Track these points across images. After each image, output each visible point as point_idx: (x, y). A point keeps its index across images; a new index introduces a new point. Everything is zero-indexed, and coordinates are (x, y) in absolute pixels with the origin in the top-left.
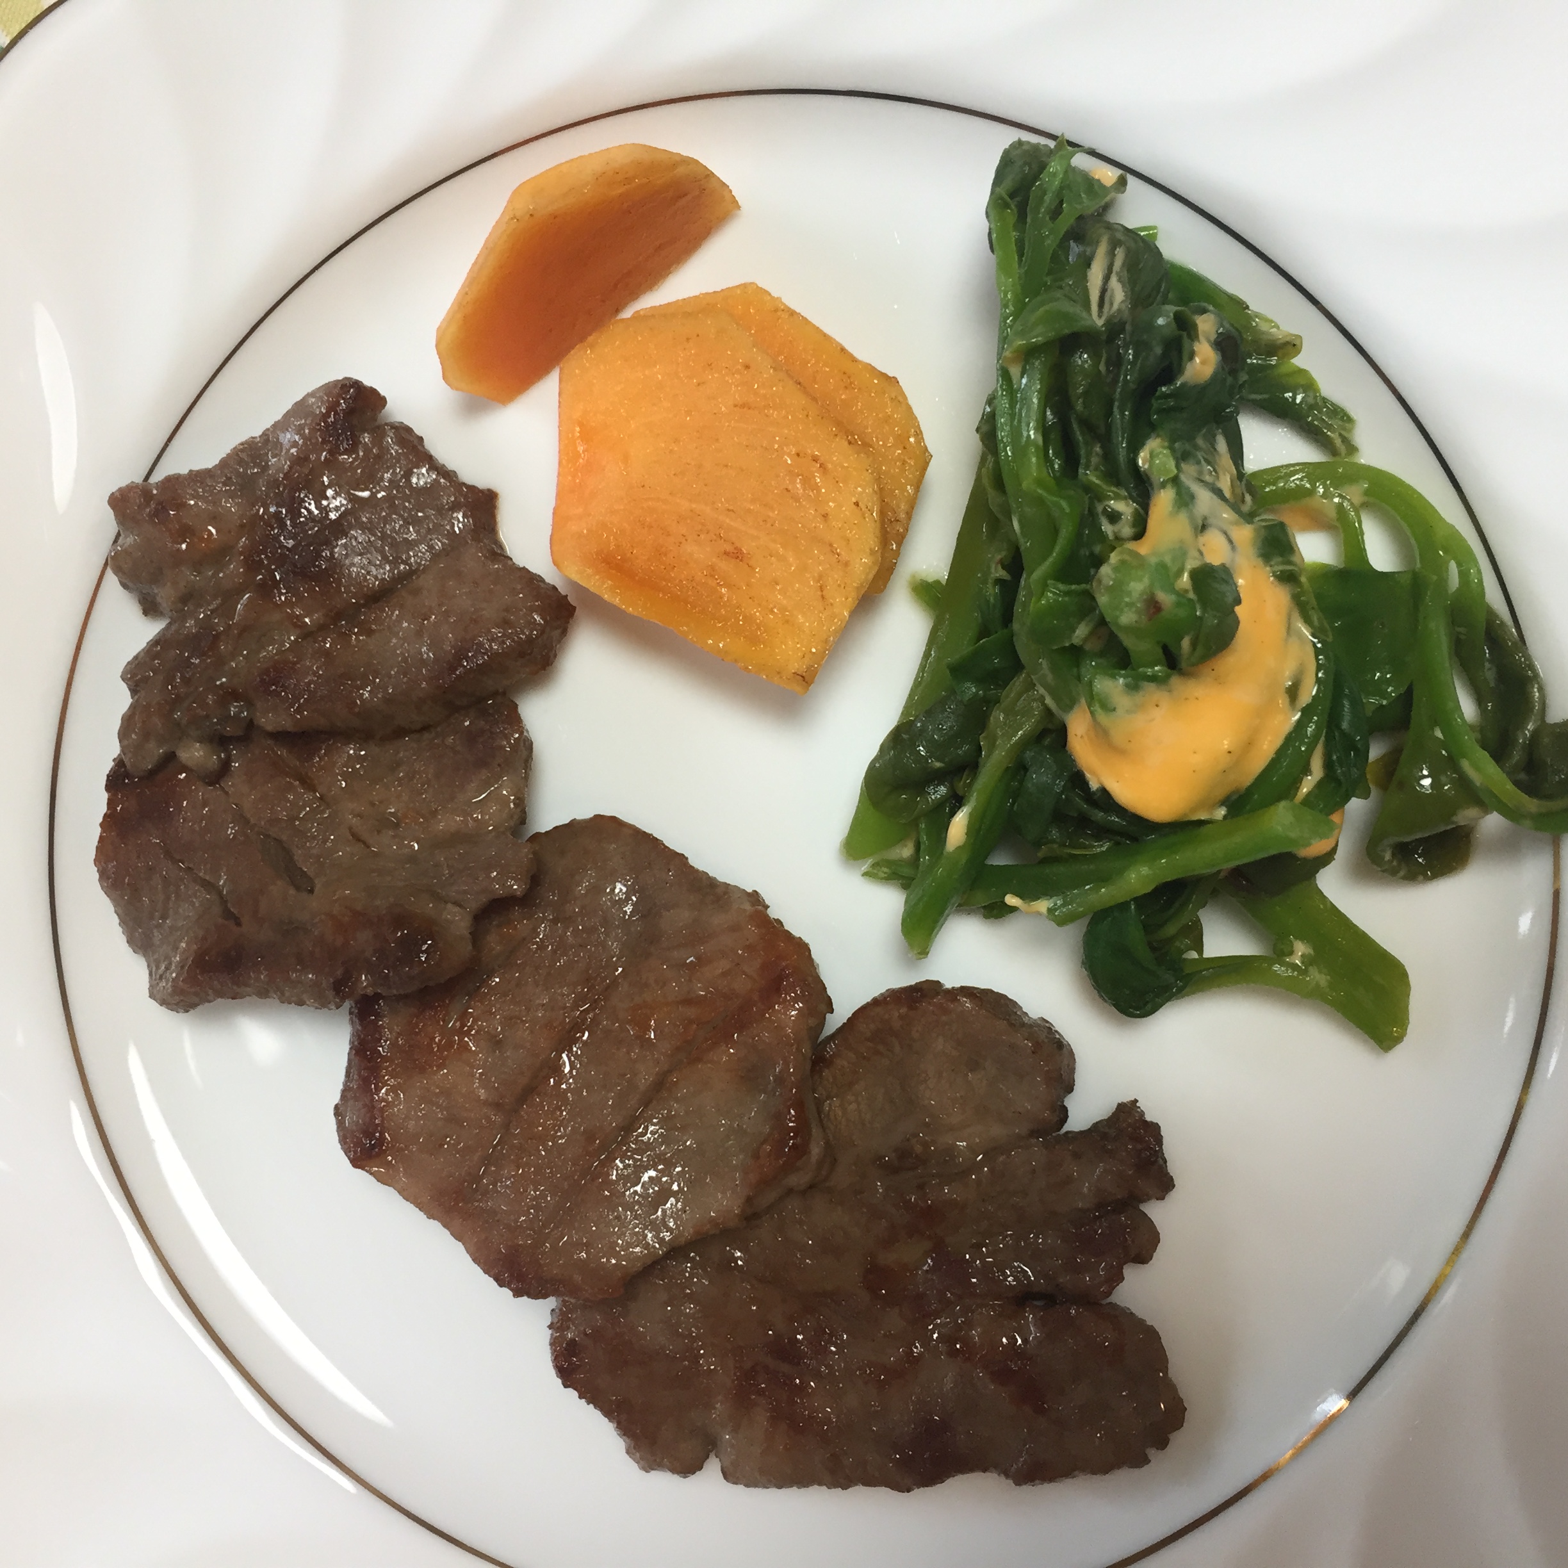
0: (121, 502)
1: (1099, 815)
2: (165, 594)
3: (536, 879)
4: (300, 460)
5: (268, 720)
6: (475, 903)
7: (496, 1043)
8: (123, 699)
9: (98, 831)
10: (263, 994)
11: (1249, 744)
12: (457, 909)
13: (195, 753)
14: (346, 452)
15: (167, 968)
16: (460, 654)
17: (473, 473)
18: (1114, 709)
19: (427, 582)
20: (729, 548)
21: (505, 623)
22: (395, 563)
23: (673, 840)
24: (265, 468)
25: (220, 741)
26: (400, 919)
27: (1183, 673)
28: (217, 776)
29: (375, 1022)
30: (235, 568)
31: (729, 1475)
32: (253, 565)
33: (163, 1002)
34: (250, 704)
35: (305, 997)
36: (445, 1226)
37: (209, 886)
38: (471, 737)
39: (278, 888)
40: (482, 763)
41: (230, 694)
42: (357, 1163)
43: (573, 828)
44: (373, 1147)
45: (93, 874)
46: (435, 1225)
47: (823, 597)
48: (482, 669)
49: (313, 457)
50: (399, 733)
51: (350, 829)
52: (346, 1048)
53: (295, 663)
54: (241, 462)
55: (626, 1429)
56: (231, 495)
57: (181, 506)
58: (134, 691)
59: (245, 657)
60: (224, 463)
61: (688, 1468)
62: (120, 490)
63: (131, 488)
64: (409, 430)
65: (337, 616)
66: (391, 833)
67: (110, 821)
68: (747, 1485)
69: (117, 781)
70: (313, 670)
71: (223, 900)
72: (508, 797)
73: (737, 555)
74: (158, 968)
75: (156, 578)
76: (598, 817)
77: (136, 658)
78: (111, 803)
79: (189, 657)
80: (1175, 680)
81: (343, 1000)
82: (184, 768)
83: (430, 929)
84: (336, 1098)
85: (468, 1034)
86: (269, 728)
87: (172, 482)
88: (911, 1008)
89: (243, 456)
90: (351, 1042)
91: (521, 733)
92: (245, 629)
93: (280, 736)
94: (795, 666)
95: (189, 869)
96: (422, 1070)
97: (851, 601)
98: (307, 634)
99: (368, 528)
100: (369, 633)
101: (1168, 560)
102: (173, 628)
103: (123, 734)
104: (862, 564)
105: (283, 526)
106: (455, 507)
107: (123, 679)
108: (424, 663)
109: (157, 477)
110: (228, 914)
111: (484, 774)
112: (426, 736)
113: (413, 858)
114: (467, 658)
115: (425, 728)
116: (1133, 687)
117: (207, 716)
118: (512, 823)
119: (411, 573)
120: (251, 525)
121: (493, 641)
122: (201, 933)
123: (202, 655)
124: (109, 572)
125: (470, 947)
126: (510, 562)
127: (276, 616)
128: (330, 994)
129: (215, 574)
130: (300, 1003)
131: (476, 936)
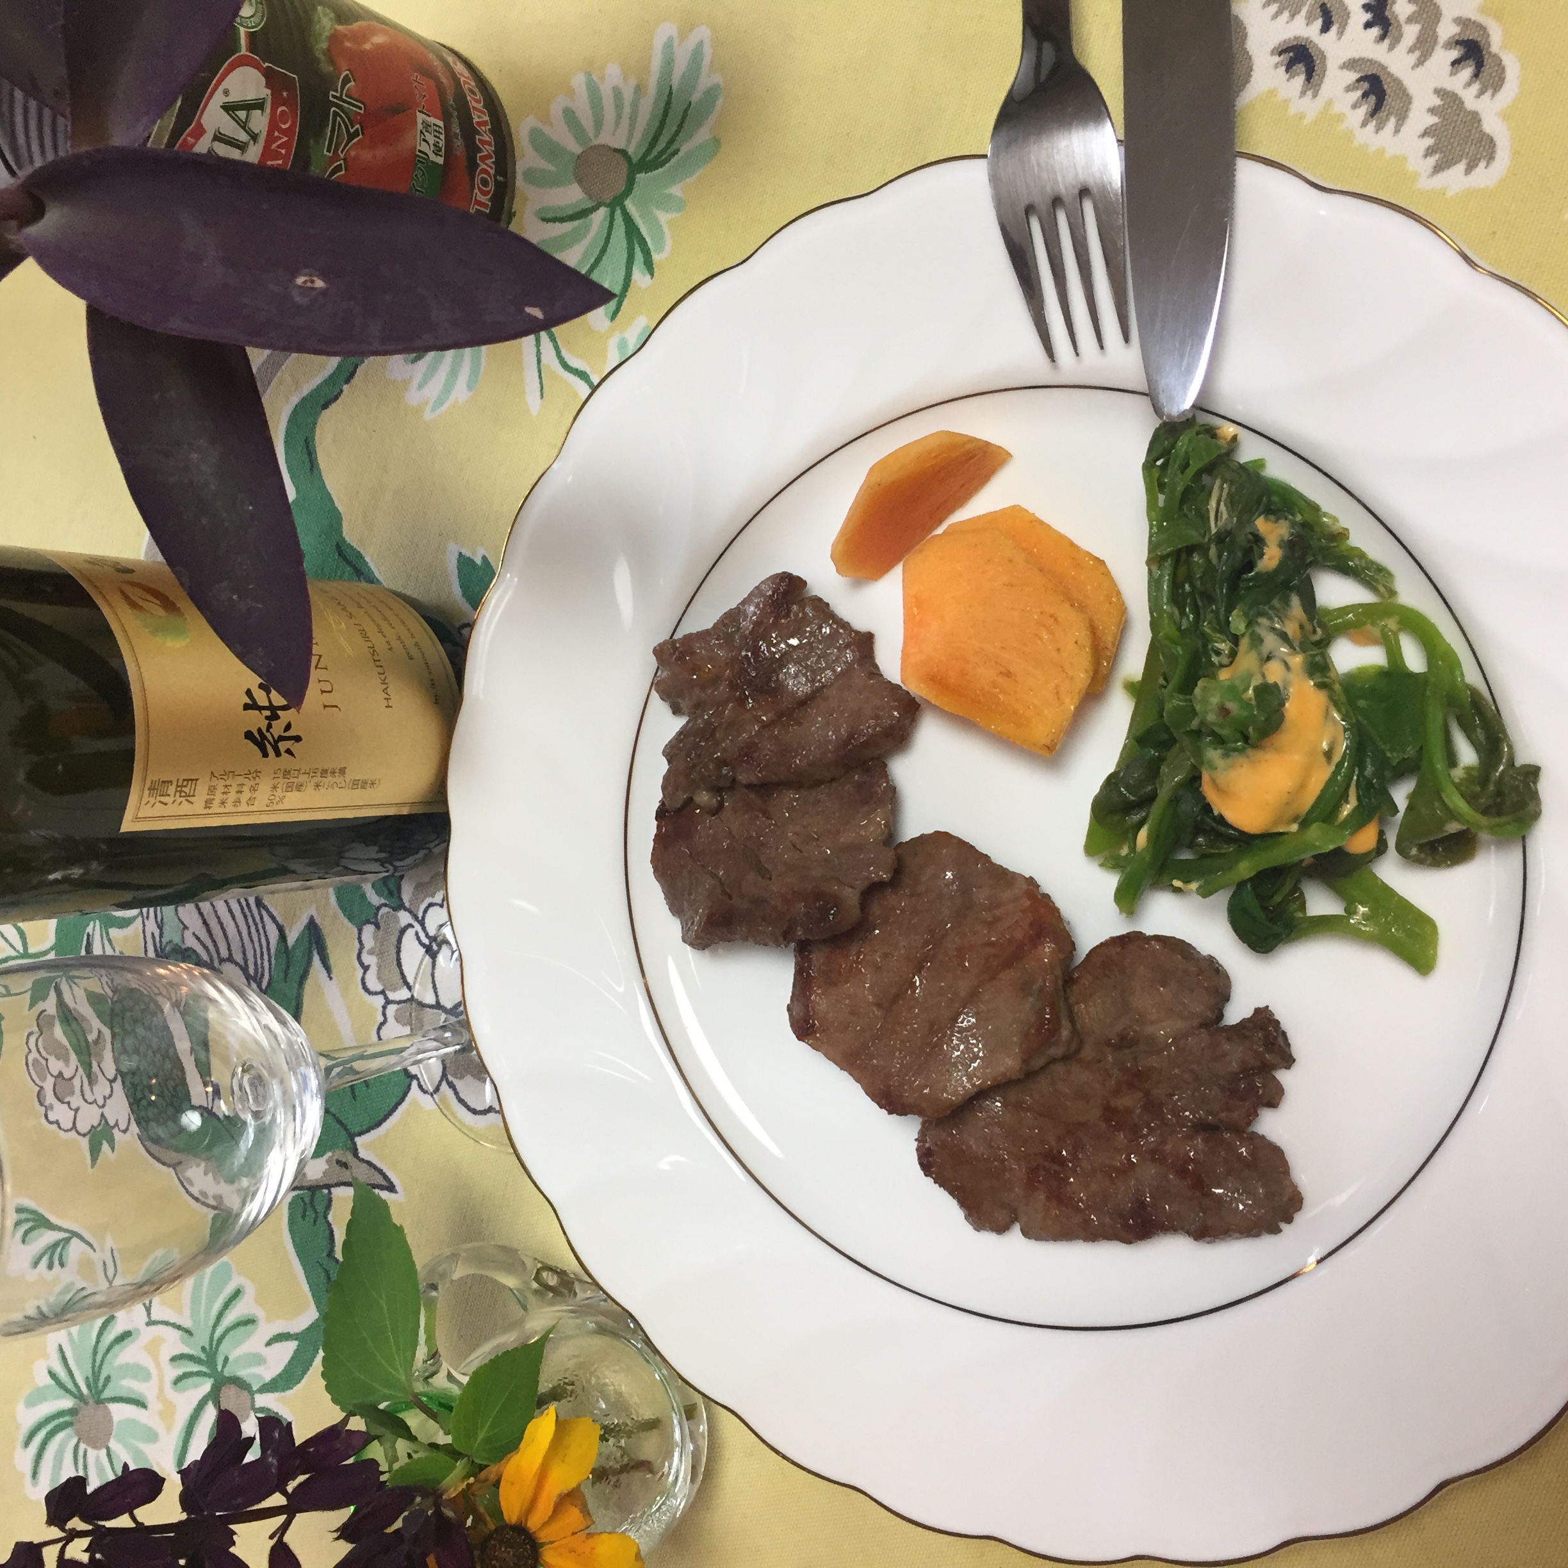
0: (659, 652)
1: (1223, 829)
2: (684, 704)
3: (898, 871)
4: (757, 624)
5: (742, 778)
6: (861, 885)
7: (878, 969)
8: (664, 766)
9: (652, 844)
10: (745, 939)
11: (1302, 787)
12: (850, 890)
13: (704, 798)
14: (784, 617)
15: (692, 924)
16: (851, 736)
17: (860, 624)
18: (1216, 768)
19: (833, 692)
20: (1004, 670)
21: (877, 717)
22: (813, 681)
23: (982, 848)
24: (739, 628)
25: (717, 790)
26: (819, 895)
27: (1255, 747)
28: (717, 810)
29: (807, 956)
30: (723, 688)
31: (1026, 1233)
32: (733, 686)
33: (691, 944)
34: (733, 769)
35: (767, 940)
36: (850, 1074)
37: (714, 876)
38: (859, 786)
39: (751, 876)
40: (865, 802)
41: (722, 763)
42: (800, 1037)
43: (922, 839)
44: (808, 1028)
45: (650, 869)
46: (845, 1075)
47: (1058, 698)
48: (865, 745)
49: (765, 621)
50: (818, 783)
51: (791, 842)
52: (792, 971)
53: (758, 744)
54: (725, 625)
55: (963, 1204)
56: (720, 646)
57: (692, 653)
58: (669, 762)
59: (731, 740)
60: (715, 626)
61: (1001, 1229)
62: (659, 645)
63: (665, 642)
64: (820, 600)
65: (781, 715)
66: (814, 844)
67: (658, 838)
68: (1036, 1240)
69: (661, 814)
70: (767, 748)
71: (722, 884)
72: (880, 822)
73: (1008, 674)
74: (687, 924)
75: (681, 694)
76: (937, 833)
77: (670, 742)
78: (658, 827)
79: (700, 742)
80: (1250, 751)
81: (788, 942)
82: (698, 807)
83: (836, 901)
84: (788, 1001)
85: (860, 963)
86: (744, 782)
87: (688, 638)
88: (1123, 948)
89: (726, 621)
90: (795, 968)
91: (888, 783)
92: (731, 724)
93: (750, 786)
94: (1045, 740)
95: (703, 866)
96: (835, 984)
97: (1076, 701)
98: (765, 726)
99: (797, 662)
100: (800, 724)
101: (1237, 682)
102: (691, 725)
103: (664, 788)
104: (1082, 678)
105: (749, 663)
106: (847, 646)
107: (665, 754)
108: (830, 741)
109: (679, 635)
110: (724, 892)
111: (865, 809)
112: (834, 784)
113: (827, 860)
114: (854, 738)
115: (833, 780)
116: (1226, 755)
117: (710, 776)
118: (884, 837)
119: (824, 686)
120: (732, 662)
121: (868, 727)
122: (710, 904)
123: (707, 740)
124: (653, 691)
125: (859, 911)
126: (880, 678)
127: (748, 716)
128: (781, 939)
129: (713, 692)
130: (766, 945)
131: (864, 905)
